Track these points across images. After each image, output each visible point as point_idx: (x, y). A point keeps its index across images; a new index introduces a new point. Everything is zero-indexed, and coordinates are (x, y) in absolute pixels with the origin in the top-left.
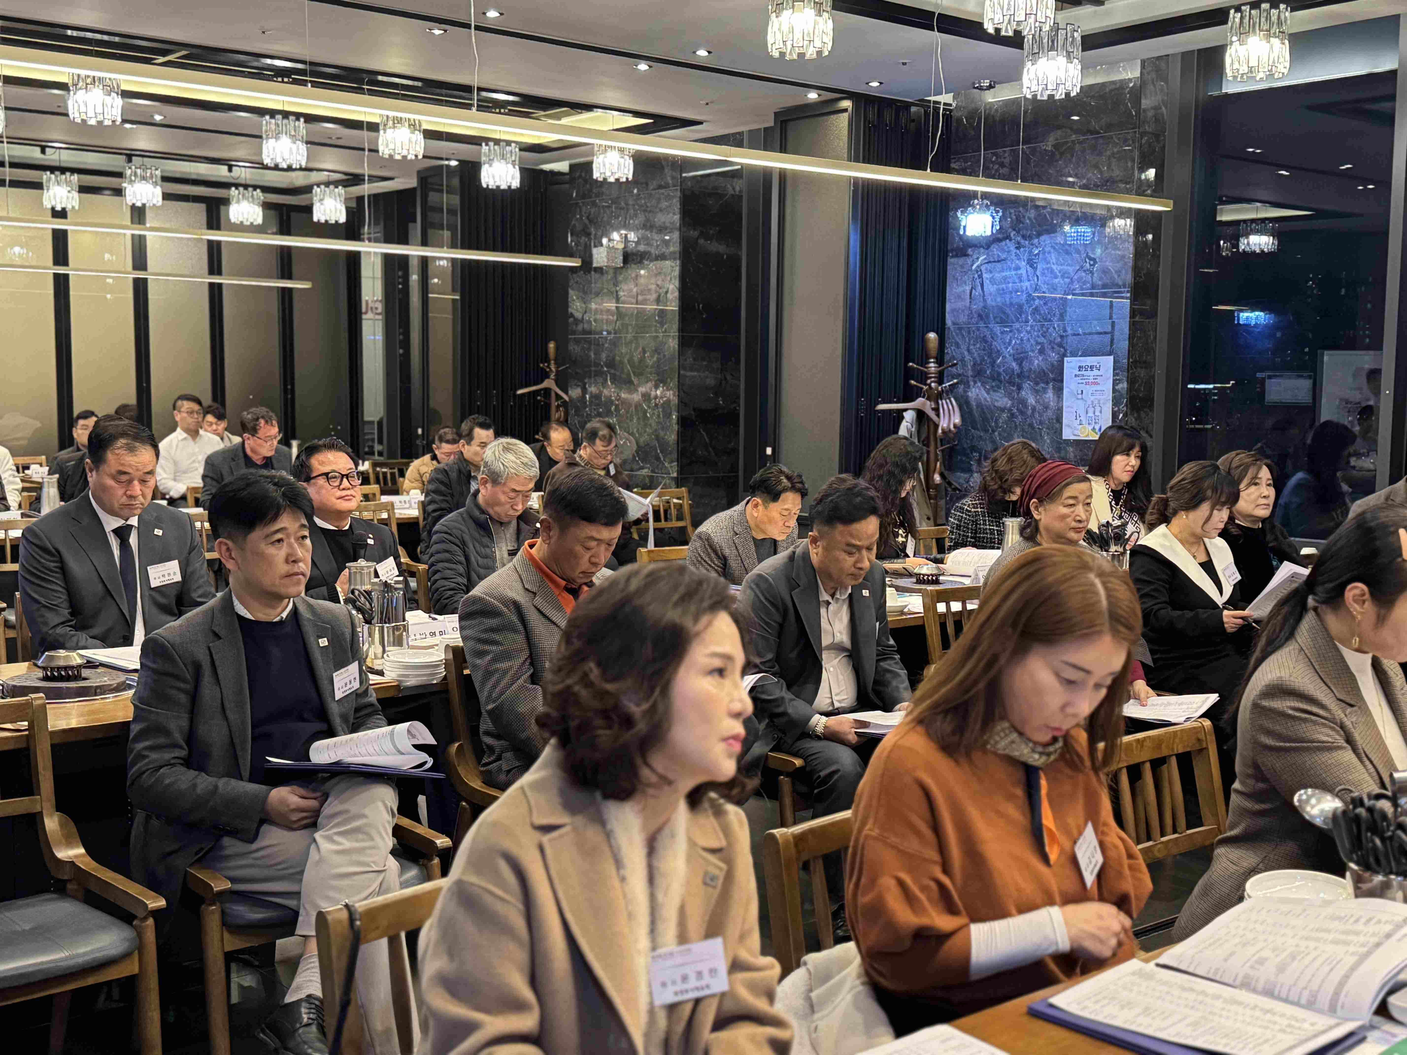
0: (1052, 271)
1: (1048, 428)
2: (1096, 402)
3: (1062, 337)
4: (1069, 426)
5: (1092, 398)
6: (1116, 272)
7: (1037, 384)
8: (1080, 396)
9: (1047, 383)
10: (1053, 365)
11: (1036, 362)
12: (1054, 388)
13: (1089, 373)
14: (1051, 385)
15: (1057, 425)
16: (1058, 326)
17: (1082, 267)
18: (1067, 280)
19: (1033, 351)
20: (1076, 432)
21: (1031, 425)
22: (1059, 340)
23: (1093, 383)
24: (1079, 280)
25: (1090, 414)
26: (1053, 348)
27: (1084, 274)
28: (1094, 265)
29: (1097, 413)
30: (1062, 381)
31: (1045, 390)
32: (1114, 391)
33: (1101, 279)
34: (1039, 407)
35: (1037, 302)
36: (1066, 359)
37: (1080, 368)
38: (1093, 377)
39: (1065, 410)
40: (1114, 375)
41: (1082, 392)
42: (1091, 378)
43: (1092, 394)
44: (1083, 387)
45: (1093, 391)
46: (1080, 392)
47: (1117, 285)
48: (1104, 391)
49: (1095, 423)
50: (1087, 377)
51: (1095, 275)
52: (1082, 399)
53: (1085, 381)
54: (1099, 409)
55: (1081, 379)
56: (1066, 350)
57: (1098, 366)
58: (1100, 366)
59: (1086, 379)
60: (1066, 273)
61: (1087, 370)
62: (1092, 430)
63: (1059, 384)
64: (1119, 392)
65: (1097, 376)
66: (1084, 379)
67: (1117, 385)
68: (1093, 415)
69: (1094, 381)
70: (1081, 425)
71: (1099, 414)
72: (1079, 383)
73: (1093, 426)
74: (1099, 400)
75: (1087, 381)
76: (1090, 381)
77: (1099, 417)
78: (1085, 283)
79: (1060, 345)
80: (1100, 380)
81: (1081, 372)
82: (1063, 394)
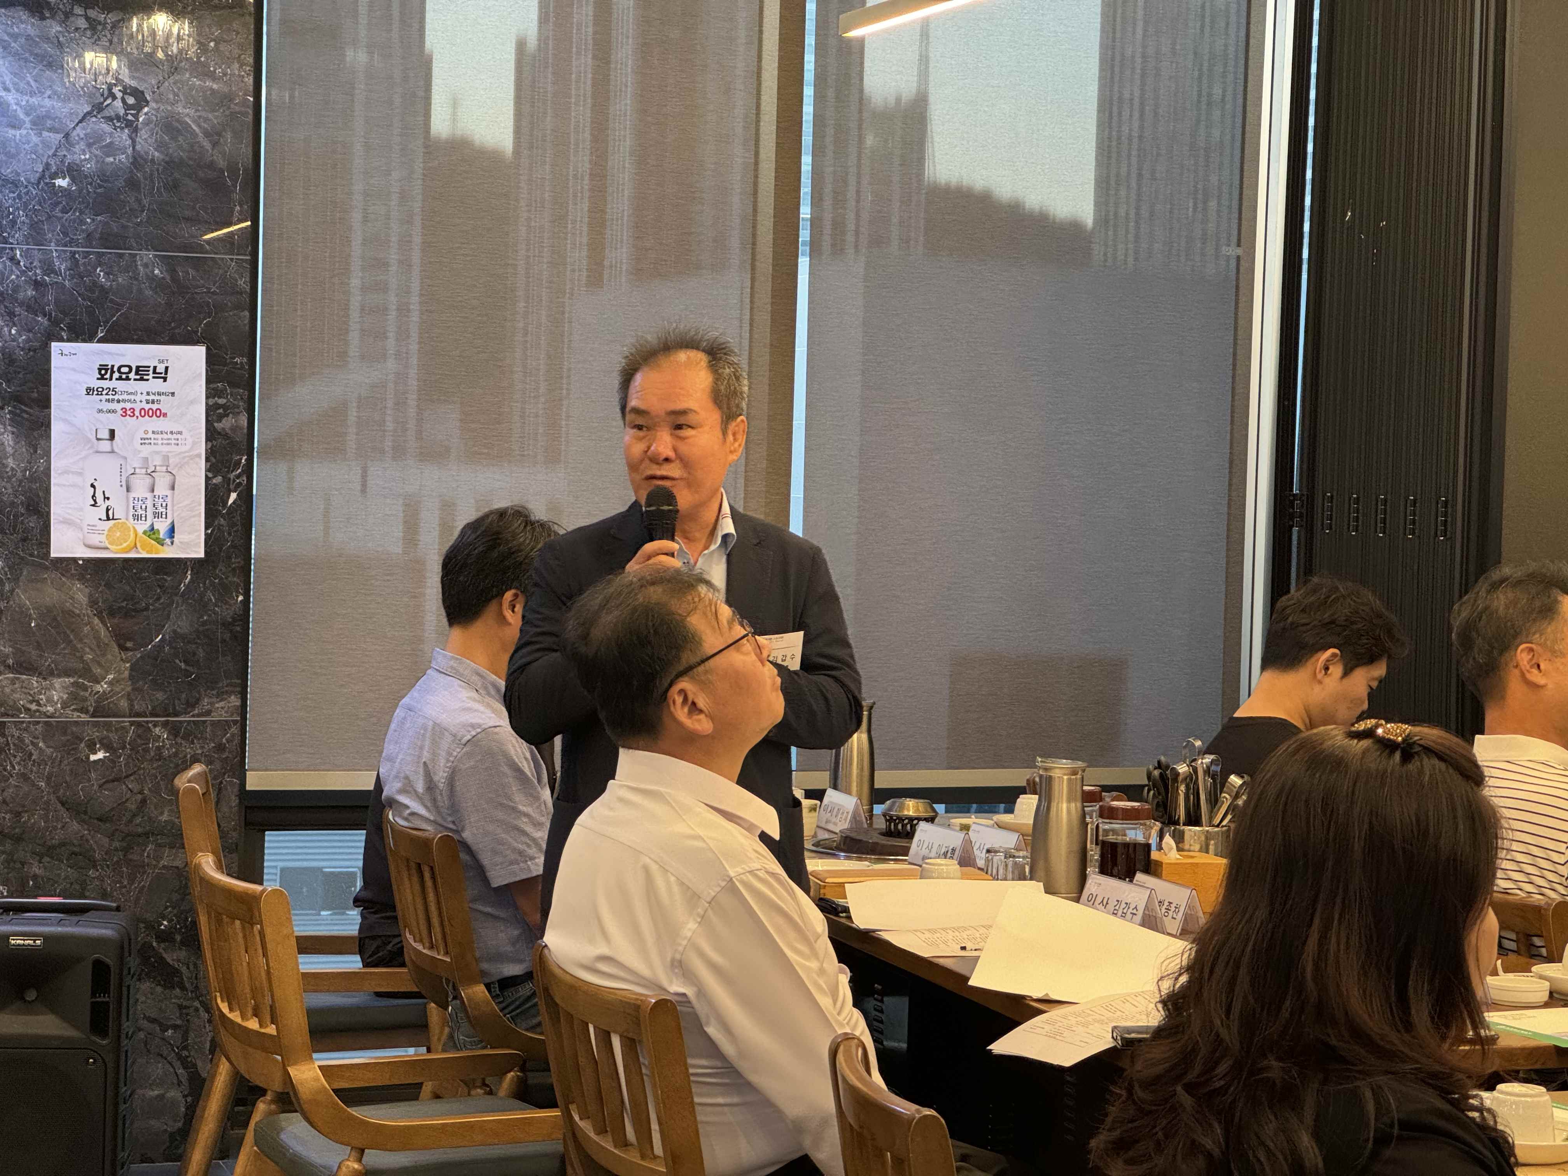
0: (1, 107)
2: (158, 461)
3: (37, 285)
4: (67, 522)
5: (146, 451)
6: (207, 134)
8: (106, 445)
10: (10, 359)
12: (17, 421)
13: (132, 385)
14: (6, 413)
15: (32, 522)
16: (26, 254)
17: (99, 108)
18: (54, 138)
20: (95, 539)
22: (30, 292)
23: (145, 413)
24: (93, 140)
25: (140, 490)
26: (11, 314)
27: (106, 127)
28: (138, 107)
29: (162, 489)
30: (45, 402)
32: (211, 434)
33: (160, 146)
36: (55, 346)
37: (104, 371)
38: (145, 397)
39: (55, 480)
40: (211, 393)
41: (112, 433)
42: (138, 398)
43: (144, 441)
44: (114, 421)
45: (146, 432)
46: (106, 435)
47: (211, 166)
48: (180, 433)
49: (157, 515)
50: (125, 397)
51: (144, 134)
52: (113, 452)
53: (122, 405)
54: (168, 478)
55: (108, 401)
56: (55, 322)
57: (161, 369)
58: (167, 368)
59: (124, 401)
60: (48, 116)
61: (128, 379)
62: (145, 533)
63: (35, 411)
64: (226, 436)
65: (159, 394)
66: (118, 401)
67: (220, 418)
68: (149, 495)
69: (147, 407)
70: (108, 519)
71: (169, 493)
72: (100, 411)
73: (149, 523)
74: (166, 458)
75: (128, 406)
76: (137, 407)
77: (169, 500)
78: (110, 149)
79: (34, 307)
80: (165, 404)
81: (105, 384)
82: (48, 437)
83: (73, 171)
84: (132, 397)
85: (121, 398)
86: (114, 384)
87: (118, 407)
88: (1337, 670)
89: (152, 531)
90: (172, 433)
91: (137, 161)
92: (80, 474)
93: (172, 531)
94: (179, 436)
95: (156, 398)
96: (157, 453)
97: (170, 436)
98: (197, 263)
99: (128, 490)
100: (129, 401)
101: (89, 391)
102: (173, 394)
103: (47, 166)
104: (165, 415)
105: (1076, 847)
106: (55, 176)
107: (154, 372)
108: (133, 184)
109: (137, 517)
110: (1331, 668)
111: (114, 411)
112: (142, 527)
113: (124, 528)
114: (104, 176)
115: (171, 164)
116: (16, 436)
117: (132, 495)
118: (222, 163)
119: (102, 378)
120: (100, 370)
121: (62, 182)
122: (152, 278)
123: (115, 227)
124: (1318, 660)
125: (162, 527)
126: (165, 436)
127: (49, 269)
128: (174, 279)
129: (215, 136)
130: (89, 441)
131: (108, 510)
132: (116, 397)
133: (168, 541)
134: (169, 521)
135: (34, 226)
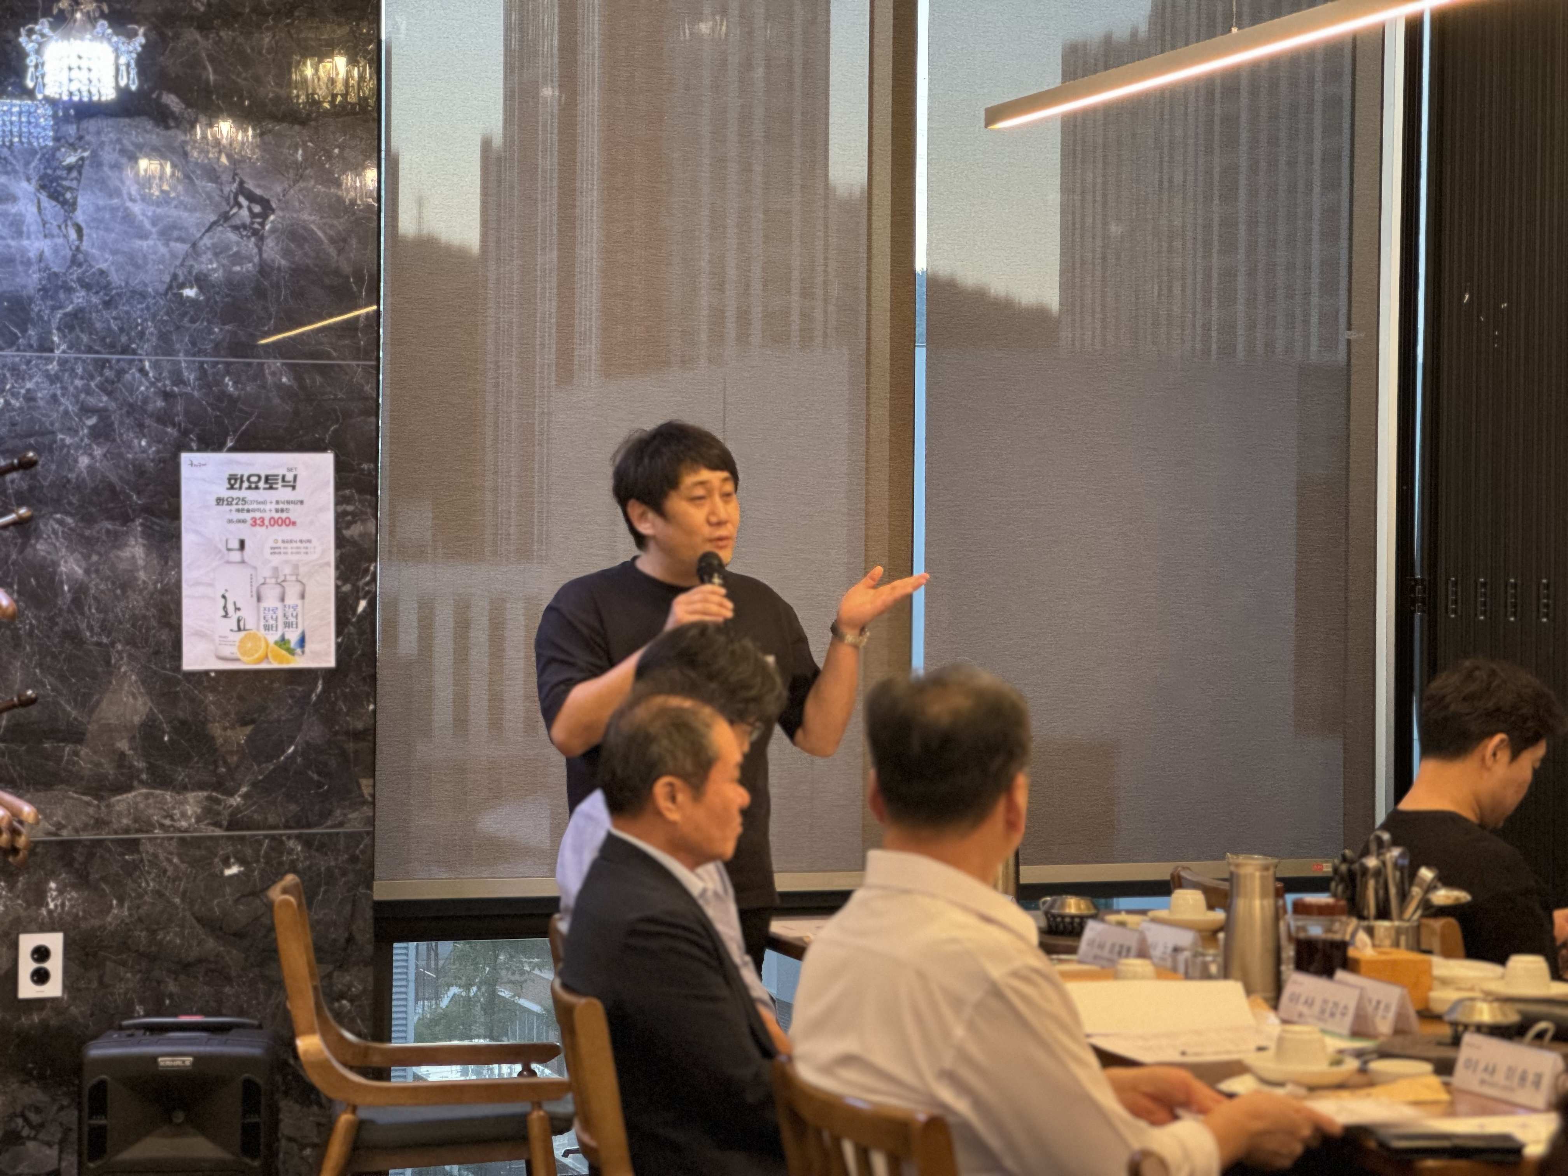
0: (128, 218)
1: (131, 641)
2: (287, 570)
3: (167, 396)
4: (200, 634)
5: (276, 560)
6: (332, 240)
7: (88, 520)
8: (236, 556)
9: (126, 519)
10: (140, 471)
11: (84, 461)
12: (148, 533)
13: (262, 494)
14: (137, 525)
15: (164, 635)
16: (156, 365)
17: (226, 217)
18: (181, 248)
19: (72, 431)
20: (227, 651)
21: (73, 636)
22: (160, 403)
23: (274, 522)
24: (218, 251)
25: (271, 601)
26: (141, 426)
27: (233, 236)
28: (264, 216)
29: (292, 599)
30: (175, 514)
31: (116, 540)
32: (340, 541)
33: (286, 253)
34: (95, 585)
35: (79, 298)
36: (185, 457)
37: (234, 481)
38: (274, 506)
39: (187, 591)
40: (340, 500)
41: (242, 544)
42: (268, 507)
43: (274, 551)
44: (245, 531)
45: (276, 541)
46: (236, 545)
47: (337, 272)
48: (309, 541)
49: (287, 625)
50: (255, 506)
51: (270, 243)
52: (243, 562)
53: (252, 515)
54: (298, 588)
55: (238, 510)
56: (185, 433)
57: (290, 477)
58: (295, 477)
59: (254, 510)
60: (174, 227)
61: (257, 488)
62: (276, 643)
63: (166, 522)
64: (354, 543)
65: (288, 502)
66: (248, 511)
67: (349, 525)
68: (279, 605)
69: (277, 516)
70: (239, 629)
71: (299, 602)
72: (230, 521)
73: (279, 633)
74: (296, 567)
75: (258, 515)
76: (267, 516)
77: (299, 609)
78: (237, 258)
79: (164, 418)
80: (295, 512)
81: (234, 494)
82: (178, 548)
83: (201, 281)
84: (262, 507)
85: (251, 507)
86: (244, 493)
87: (248, 516)
88: (1504, 756)
89: (283, 642)
90: (301, 541)
91: (264, 269)
92: (211, 585)
93: (302, 642)
94: (308, 545)
95: (285, 506)
96: (286, 562)
97: (299, 544)
98: (323, 370)
99: (259, 599)
100: (259, 510)
101: (219, 501)
102: (302, 502)
103: (175, 277)
104: (294, 523)
105: (1271, 945)
106: (182, 286)
107: (283, 480)
108: (261, 293)
109: (267, 628)
110: (1499, 755)
111: (244, 521)
112: (273, 637)
113: (255, 638)
114: (232, 284)
115: (297, 271)
116: (148, 548)
117: (263, 605)
118: (347, 269)
119: (232, 487)
120: (229, 480)
121: (190, 293)
122: (279, 386)
123: (242, 336)
124: (1486, 746)
125: (293, 637)
126: (294, 545)
127: (179, 380)
128: (302, 387)
129: (341, 242)
130: (220, 551)
131: (239, 621)
132: (246, 507)
133: (299, 651)
134: (300, 630)
135: (164, 337)
